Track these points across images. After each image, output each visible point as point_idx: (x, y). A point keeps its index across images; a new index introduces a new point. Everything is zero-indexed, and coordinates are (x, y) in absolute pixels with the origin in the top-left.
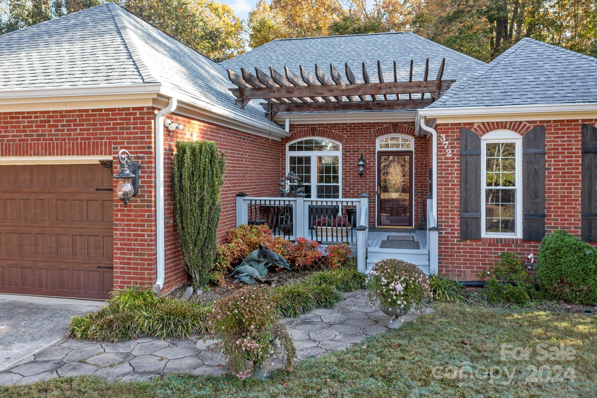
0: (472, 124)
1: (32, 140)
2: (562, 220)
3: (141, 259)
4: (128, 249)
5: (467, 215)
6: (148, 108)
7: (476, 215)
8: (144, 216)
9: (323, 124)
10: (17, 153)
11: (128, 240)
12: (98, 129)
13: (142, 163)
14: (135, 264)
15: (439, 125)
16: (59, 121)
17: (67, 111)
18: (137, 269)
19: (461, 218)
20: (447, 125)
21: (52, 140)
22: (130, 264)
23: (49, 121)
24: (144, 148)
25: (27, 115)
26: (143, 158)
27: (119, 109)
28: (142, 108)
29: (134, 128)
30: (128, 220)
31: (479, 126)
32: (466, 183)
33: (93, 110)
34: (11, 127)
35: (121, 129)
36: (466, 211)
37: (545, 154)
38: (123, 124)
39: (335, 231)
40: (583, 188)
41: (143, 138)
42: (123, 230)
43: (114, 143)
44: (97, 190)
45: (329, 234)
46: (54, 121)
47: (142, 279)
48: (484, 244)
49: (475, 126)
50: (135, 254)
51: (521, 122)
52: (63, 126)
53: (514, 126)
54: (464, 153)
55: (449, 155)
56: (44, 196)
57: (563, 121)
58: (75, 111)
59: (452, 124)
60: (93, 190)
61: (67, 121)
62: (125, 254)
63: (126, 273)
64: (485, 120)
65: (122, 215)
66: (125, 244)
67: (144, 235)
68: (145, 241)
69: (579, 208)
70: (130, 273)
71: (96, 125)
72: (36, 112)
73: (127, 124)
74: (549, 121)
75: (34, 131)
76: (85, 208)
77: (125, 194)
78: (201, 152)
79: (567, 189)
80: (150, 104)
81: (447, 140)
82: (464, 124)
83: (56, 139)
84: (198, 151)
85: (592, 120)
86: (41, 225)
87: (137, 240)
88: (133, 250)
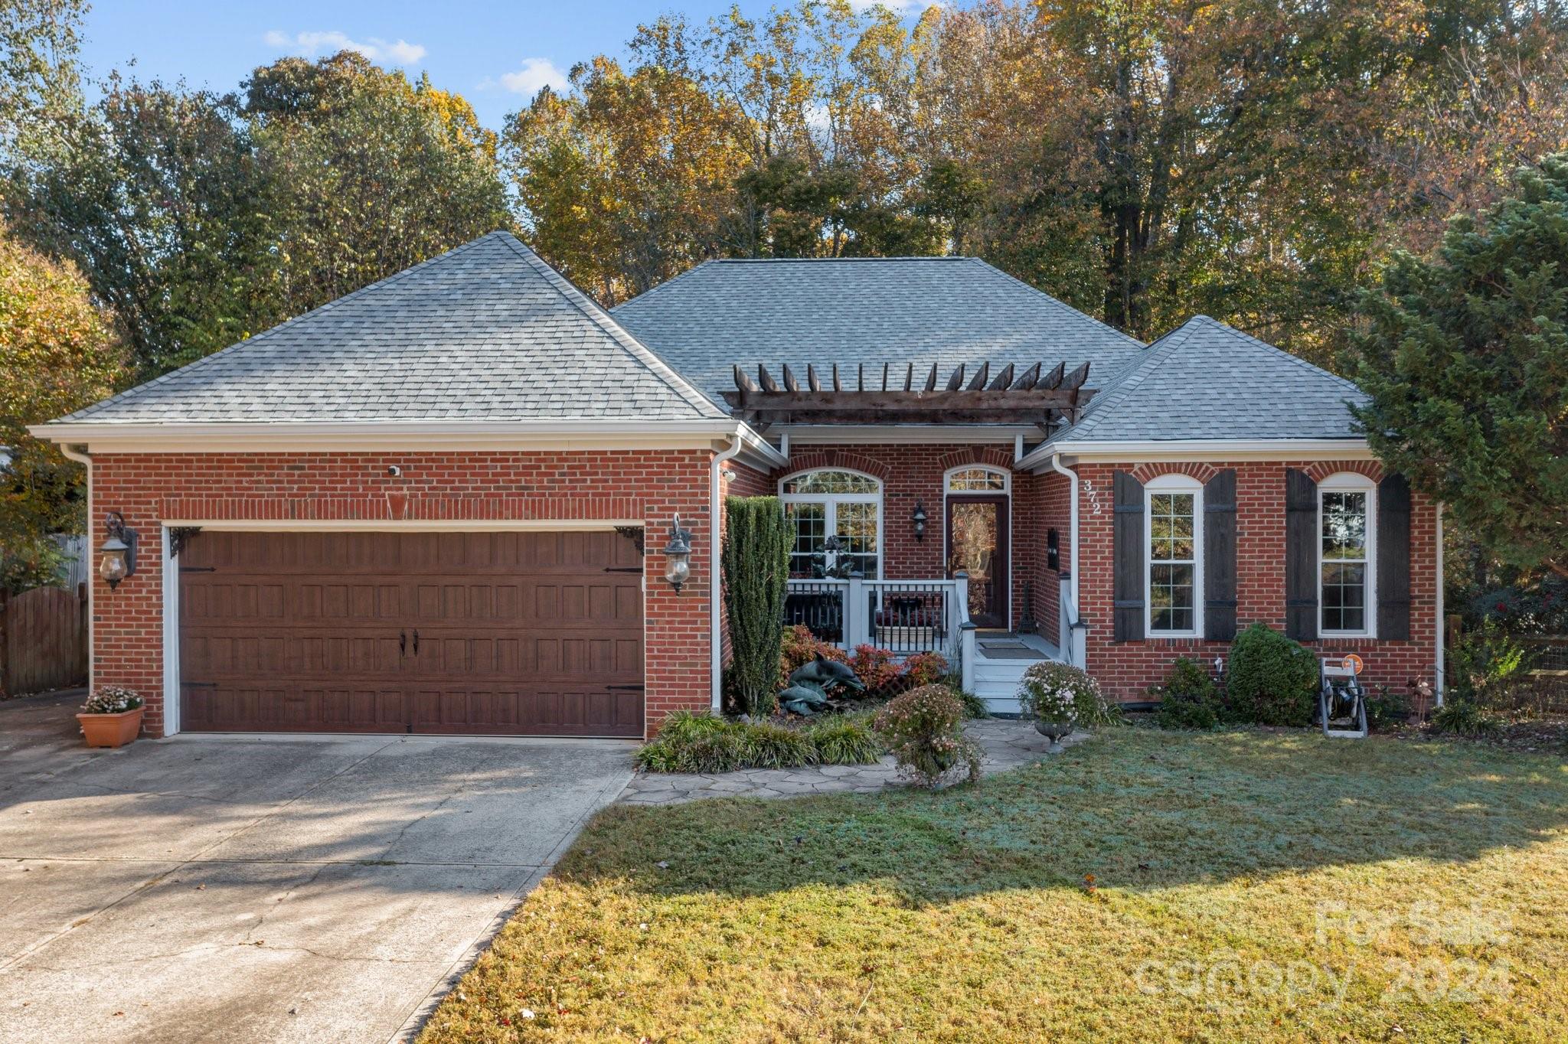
0: (1132, 465)
1: (508, 495)
2: (1259, 609)
3: (692, 672)
4: (670, 658)
5: (1126, 603)
6: (703, 451)
7: (1136, 603)
8: (696, 608)
9: (849, 446)
10: (483, 515)
11: (671, 643)
12: (622, 481)
13: (694, 530)
14: (681, 679)
15: (1082, 465)
16: (556, 467)
17: (568, 453)
18: (685, 686)
19: (1114, 609)
20: (1094, 465)
21: (544, 495)
22: (673, 679)
23: (539, 467)
24: (696, 509)
25: (501, 458)
26: (696, 523)
27: (656, 452)
28: (694, 452)
29: (680, 480)
30: (670, 615)
31: (1141, 469)
32: (1123, 555)
33: (613, 452)
34: (472, 475)
35: (659, 480)
36: (1122, 598)
37: (1235, 511)
38: (662, 473)
39: (913, 633)
40: (1288, 562)
41: (696, 494)
42: (662, 629)
43: (648, 502)
44: (608, 570)
45: (904, 638)
46: (547, 467)
47: (692, 700)
48: (1149, 648)
49: (1136, 469)
50: (681, 665)
51: (1201, 464)
52: (562, 474)
53: (1192, 470)
54: (1120, 509)
55: (1097, 513)
56: (515, 581)
57: (1260, 463)
58: (583, 453)
59: (1101, 465)
60: (601, 570)
61: (569, 467)
62: (665, 664)
63: (666, 693)
64: (1150, 461)
65: (660, 608)
66: (666, 651)
67: (695, 637)
68: (698, 644)
69: (1283, 591)
70: (673, 693)
71: (619, 474)
72: (516, 453)
73: (669, 473)
74: (1241, 464)
75: (512, 481)
76: (586, 598)
77: (678, 576)
78: (769, 514)
79: (1266, 563)
80: (708, 447)
81: (1094, 489)
82: (1120, 465)
83: (550, 495)
84: (764, 512)
85: (1299, 463)
86: (509, 625)
87: (685, 644)
88: (678, 658)
